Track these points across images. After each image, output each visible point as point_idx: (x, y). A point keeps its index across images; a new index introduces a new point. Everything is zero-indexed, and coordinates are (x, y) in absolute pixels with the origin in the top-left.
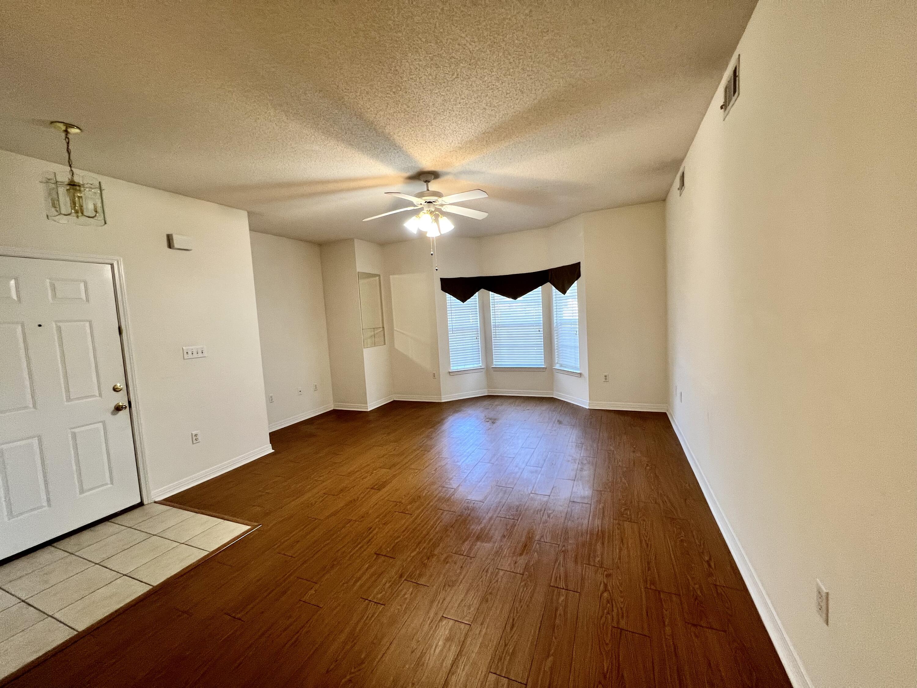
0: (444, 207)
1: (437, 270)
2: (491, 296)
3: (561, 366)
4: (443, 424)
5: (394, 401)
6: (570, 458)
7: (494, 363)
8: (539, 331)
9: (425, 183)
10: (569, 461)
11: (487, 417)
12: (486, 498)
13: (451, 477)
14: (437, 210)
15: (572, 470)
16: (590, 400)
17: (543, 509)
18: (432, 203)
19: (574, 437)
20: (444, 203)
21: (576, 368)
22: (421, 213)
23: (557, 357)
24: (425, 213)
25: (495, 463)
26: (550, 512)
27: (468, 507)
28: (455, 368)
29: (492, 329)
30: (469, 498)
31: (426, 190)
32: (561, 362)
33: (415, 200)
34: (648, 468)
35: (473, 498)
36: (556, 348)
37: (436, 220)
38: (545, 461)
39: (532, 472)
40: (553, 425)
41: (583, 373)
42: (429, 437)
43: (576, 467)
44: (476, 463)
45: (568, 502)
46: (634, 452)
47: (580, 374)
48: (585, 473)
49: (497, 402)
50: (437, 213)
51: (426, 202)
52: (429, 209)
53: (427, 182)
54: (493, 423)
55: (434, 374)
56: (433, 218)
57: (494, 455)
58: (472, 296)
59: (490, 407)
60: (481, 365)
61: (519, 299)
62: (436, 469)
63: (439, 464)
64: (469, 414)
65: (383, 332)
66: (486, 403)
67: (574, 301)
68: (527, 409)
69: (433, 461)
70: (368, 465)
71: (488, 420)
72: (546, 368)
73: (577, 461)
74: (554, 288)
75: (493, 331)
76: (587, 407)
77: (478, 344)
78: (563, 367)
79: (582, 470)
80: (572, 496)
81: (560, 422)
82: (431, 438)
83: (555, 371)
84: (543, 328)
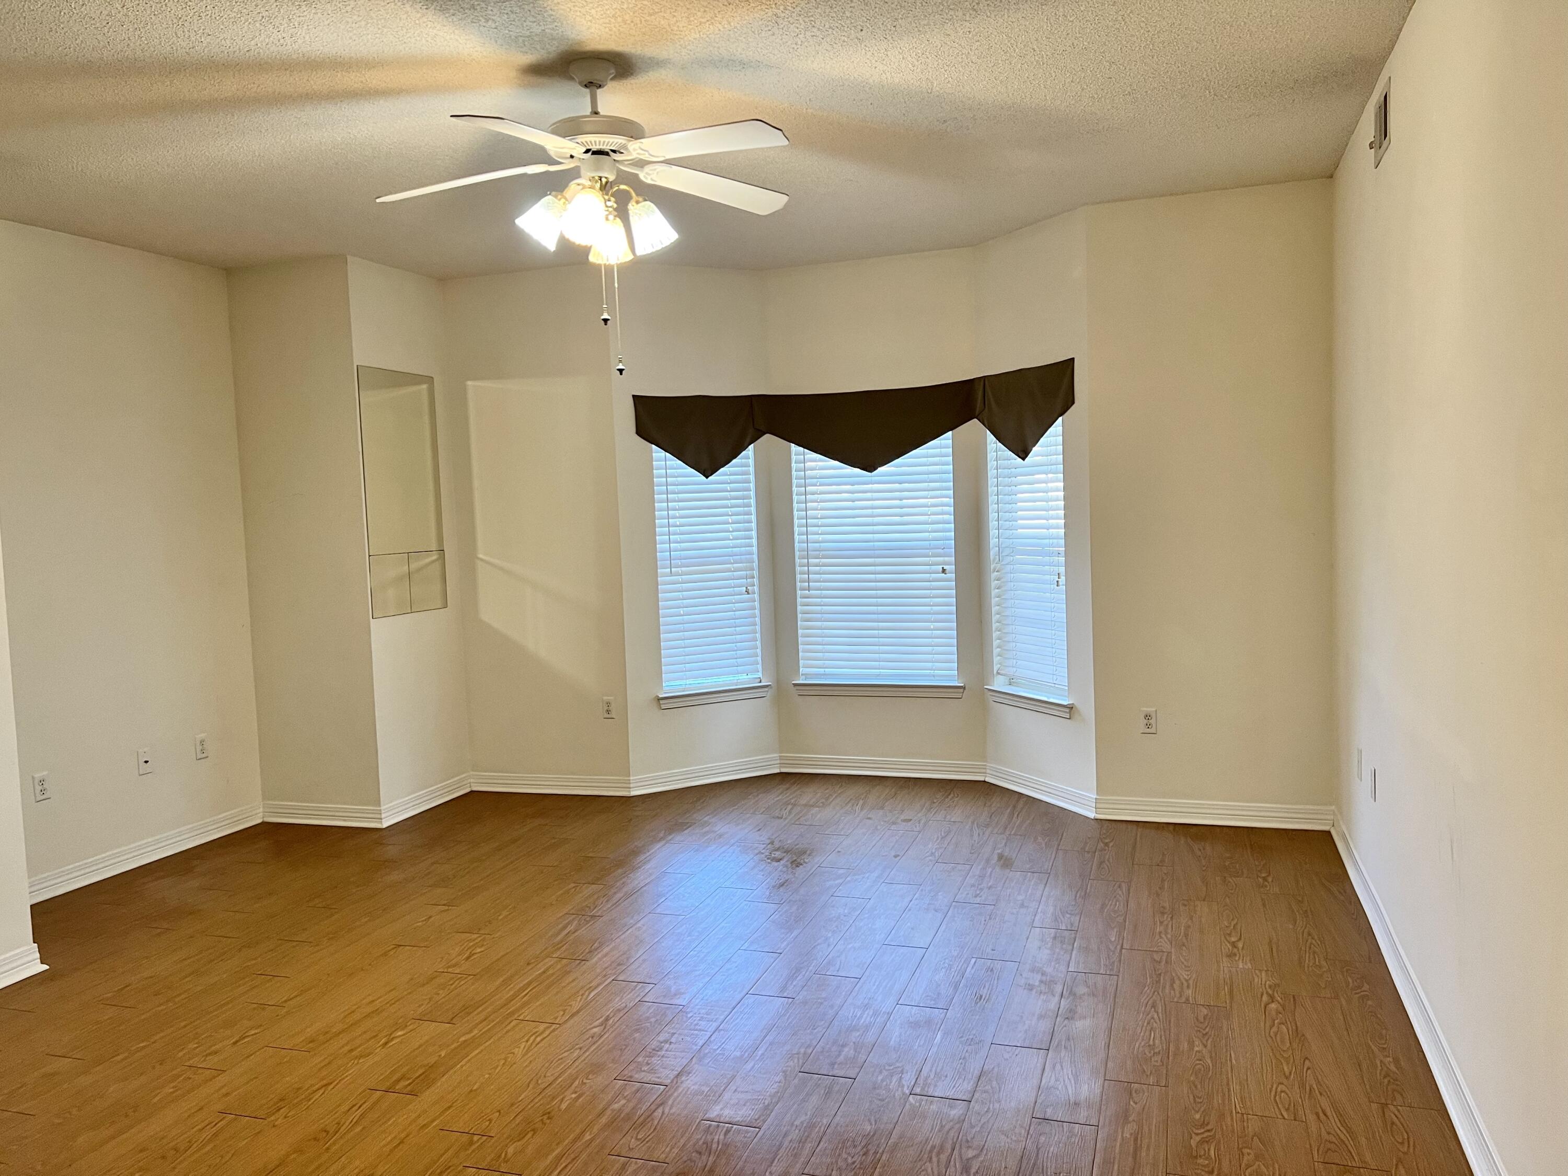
0: (647, 169)
1: (621, 371)
2: (794, 457)
3: (1011, 682)
4: (634, 869)
5: (472, 792)
6: (1036, 979)
7: (803, 669)
8: (944, 571)
9: (587, 91)
10: (1031, 988)
11: (777, 845)
12: (767, 1109)
13: (654, 1044)
14: (623, 177)
15: (1041, 1017)
16: (1100, 789)
17: (948, 1146)
18: (607, 154)
19: (1051, 909)
20: (646, 157)
21: (1057, 690)
22: (573, 185)
24: (584, 187)
25: (800, 997)
26: (971, 1153)
27: (708, 1145)
28: (677, 684)
29: (798, 561)
30: (712, 1114)
31: (588, 111)
32: (1010, 671)
33: (555, 145)
34: (1273, 1006)
35: (728, 1114)
37: (622, 213)
38: (956, 988)
39: (915, 1025)
40: (984, 869)
41: (1078, 705)
42: (586, 914)
43: (1053, 1005)
44: (739, 997)
45: (1027, 1120)
46: (1231, 956)
47: (1071, 708)
48: (1081, 1025)
49: (809, 794)
50: (623, 187)
51: (587, 151)
52: (596, 175)
53: (592, 85)
54: (796, 864)
55: (608, 704)
56: (612, 203)
57: (798, 970)
58: (735, 457)
59: (785, 813)
60: (760, 675)
61: (881, 470)
62: (607, 1019)
63: (617, 1003)
64: (720, 836)
65: (437, 566)
66: (774, 797)
67: (1052, 481)
68: (902, 817)
69: (598, 994)
70: (377, 1012)
71: (778, 854)
72: (964, 688)
73: (1058, 989)
74: (991, 437)
75: (798, 569)
76: (1092, 815)
77: (752, 609)
78: (1016, 685)
79: (1071, 1015)
80: (1039, 1101)
81: (1006, 862)
82: (593, 917)
83: (990, 698)
84: (956, 563)
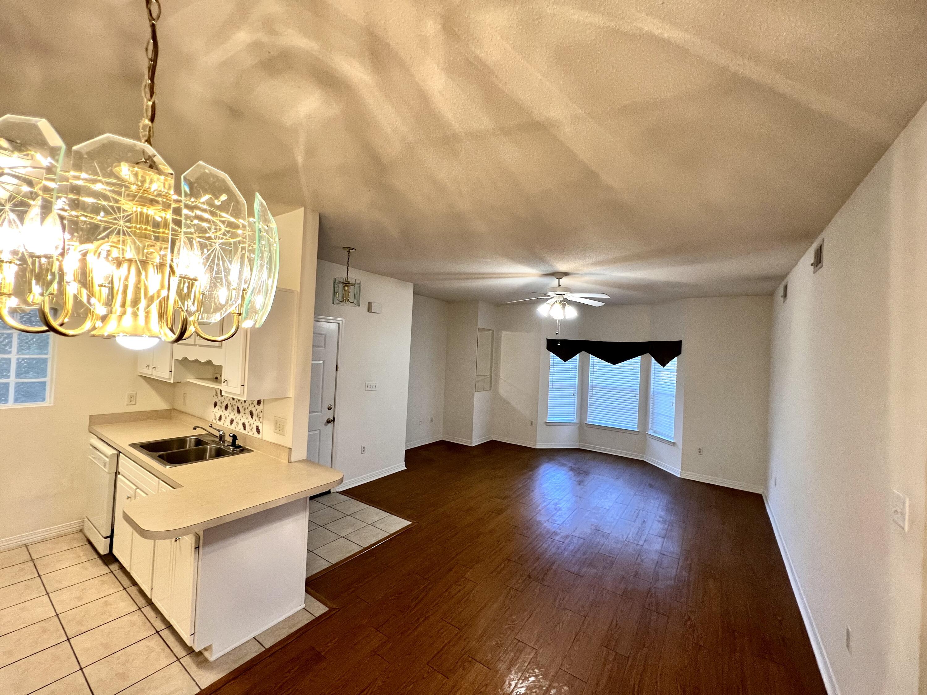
0: (571, 298)
2: (591, 358)
3: (655, 432)
5: (492, 440)
6: (661, 519)
7: (588, 420)
8: (636, 395)
9: (558, 279)
10: (659, 521)
12: (588, 535)
14: (565, 300)
15: (663, 529)
16: (682, 469)
17: (637, 555)
18: (561, 295)
19: (665, 501)
21: (669, 436)
23: (651, 423)
25: (593, 511)
28: (552, 419)
29: (589, 388)
30: (573, 534)
32: (655, 429)
36: (650, 414)
37: (564, 308)
41: (677, 443)
43: (666, 526)
47: (674, 443)
49: (589, 456)
50: (565, 302)
51: (557, 295)
52: (558, 299)
54: (587, 475)
55: (532, 422)
56: (561, 306)
58: (573, 357)
59: (582, 460)
60: (575, 419)
61: (618, 364)
64: (564, 464)
65: (490, 379)
66: (577, 455)
67: (673, 374)
68: (619, 468)
70: (484, 493)
71: (581, 472)
72: (639, 432)
73: (668, 523)
74: (653, 359)
75: (589, 390)
76: (679, 476)
77: (575, 400)
78: (656, 433)
79: (671, 531)
81: (651, 486)
83: (647, 436)
84: (640, 395)
